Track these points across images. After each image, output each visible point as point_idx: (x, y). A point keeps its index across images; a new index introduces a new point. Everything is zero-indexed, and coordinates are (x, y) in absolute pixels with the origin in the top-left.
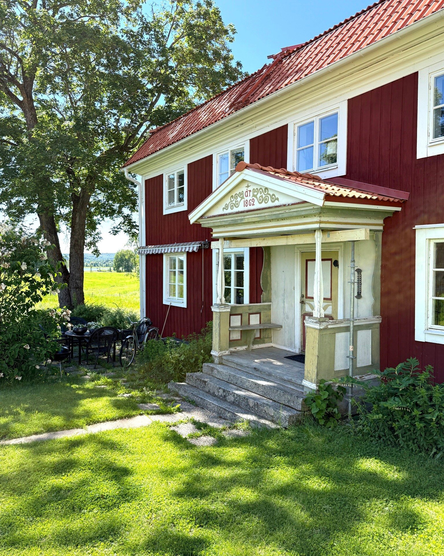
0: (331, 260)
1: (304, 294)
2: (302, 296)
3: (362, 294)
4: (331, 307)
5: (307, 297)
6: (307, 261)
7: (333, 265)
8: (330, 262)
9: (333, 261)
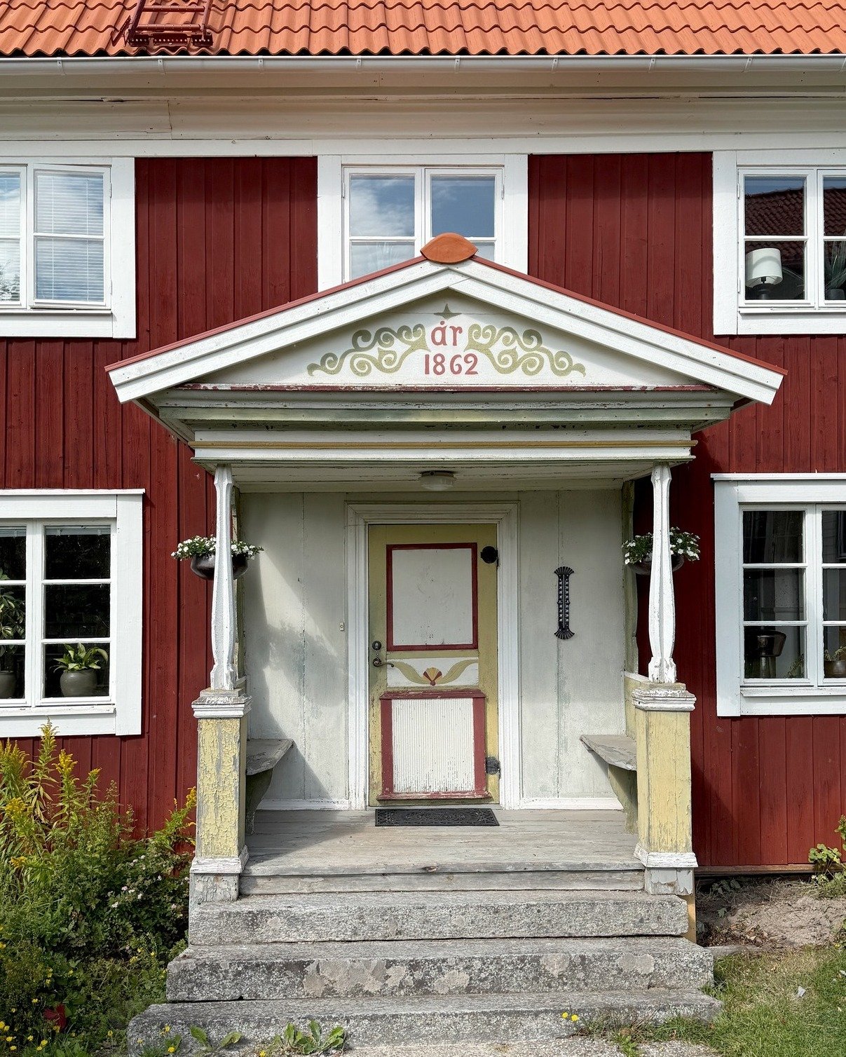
0: (474, 547)
1: (382, 637)
2: (375, 646)
3: (572, 628)
4: (476, 666)
5: (391, 648)
6: (390, 549)
7: (480, 560)
8: (469, 551)
9: (480, 550)
